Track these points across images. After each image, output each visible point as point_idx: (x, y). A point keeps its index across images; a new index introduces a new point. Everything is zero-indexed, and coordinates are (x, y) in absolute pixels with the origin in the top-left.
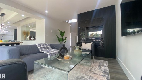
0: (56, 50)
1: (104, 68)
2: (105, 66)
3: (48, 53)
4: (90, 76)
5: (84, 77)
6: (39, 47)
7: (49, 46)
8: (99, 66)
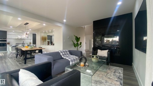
0: (75, 56)
1: (118, 74)
2: (120, 73)
3: (69, 60)
4: (106, 81)
5: (101, 81)
6: (61, 54)
7: (68, 53)
8: (115, 72)
